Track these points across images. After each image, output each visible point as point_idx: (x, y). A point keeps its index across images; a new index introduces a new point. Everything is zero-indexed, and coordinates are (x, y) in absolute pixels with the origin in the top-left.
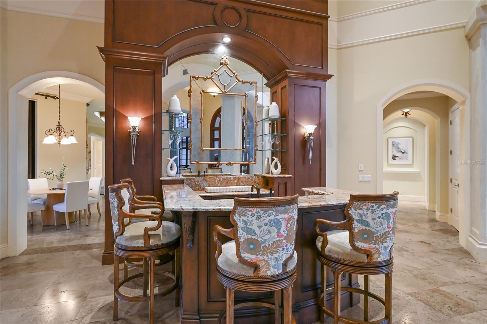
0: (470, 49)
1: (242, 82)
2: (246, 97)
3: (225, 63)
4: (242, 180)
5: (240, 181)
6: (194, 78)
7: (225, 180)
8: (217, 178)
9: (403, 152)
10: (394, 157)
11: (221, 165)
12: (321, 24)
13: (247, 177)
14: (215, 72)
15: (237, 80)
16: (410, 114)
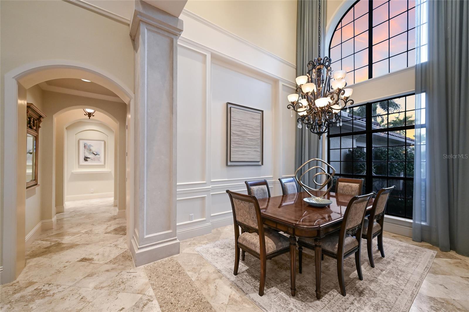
0: (134, 50)
9: (95, 154)
10: (86, 159)
16: (94, 116)
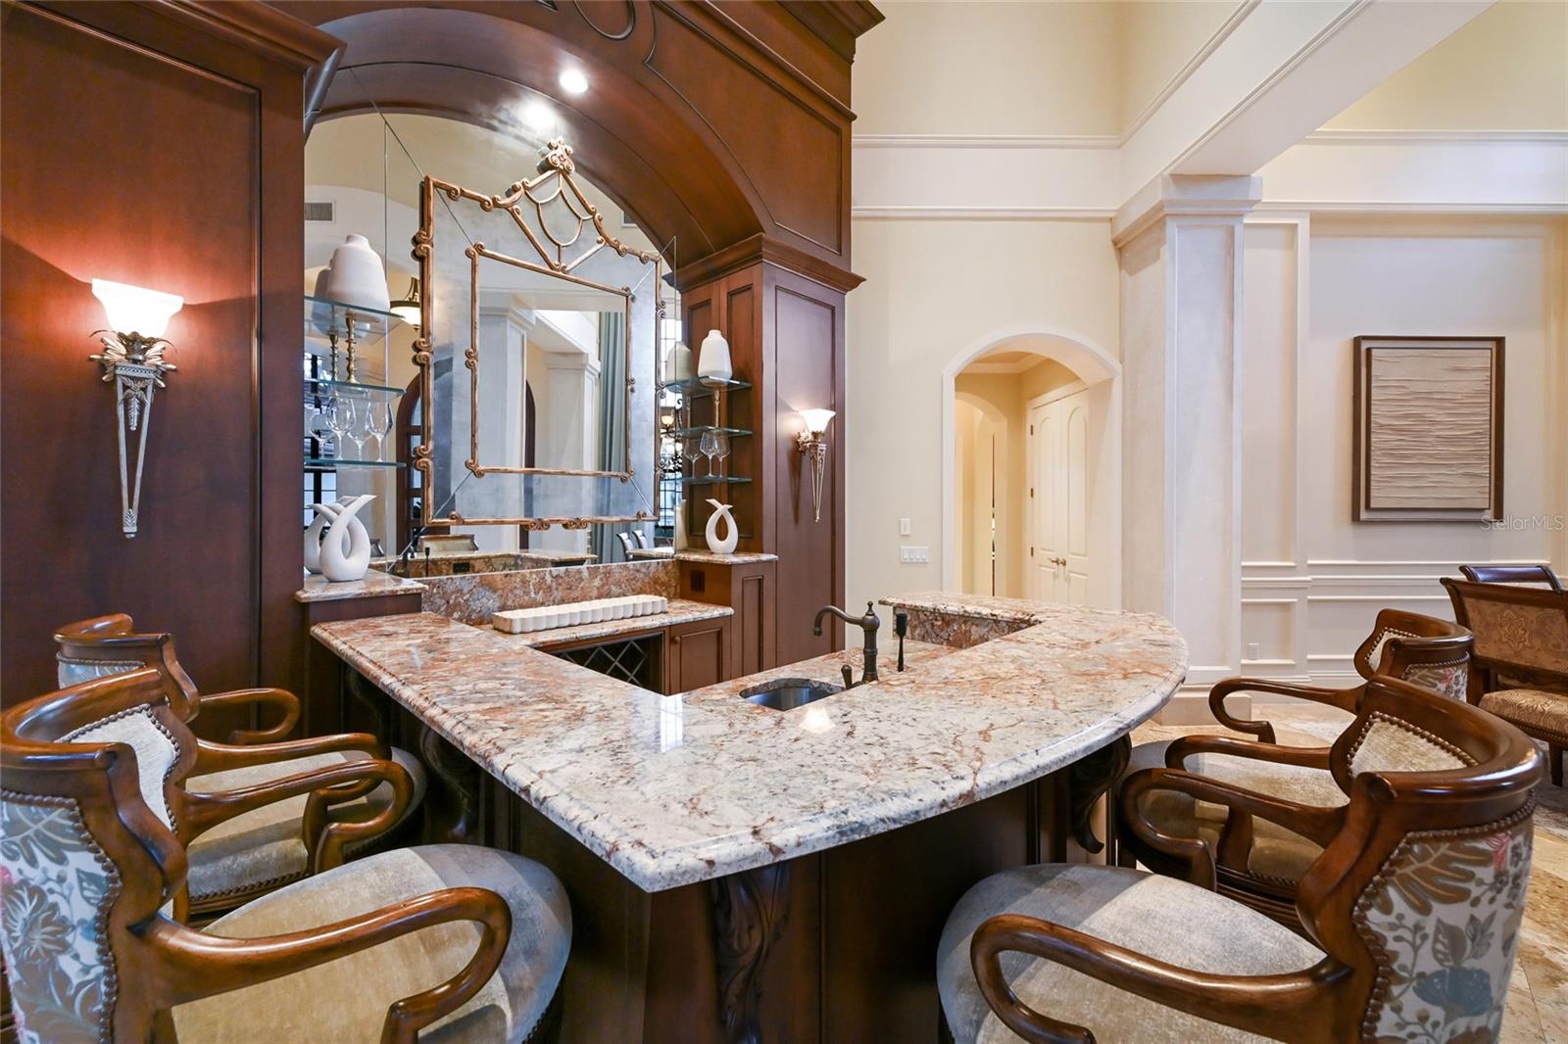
0: (1120, 269)
1: (617, 249)
2: (630, 301)
3: (562, 167)
4: (617, 575)
5: (611, 580)
6: (443, 192)
7: (560, 581)
8: (534, 576)
11: (549, 526)
12: (837, 131)
13: (631, 567)
14: (525, 188)
15: (600, 238)
